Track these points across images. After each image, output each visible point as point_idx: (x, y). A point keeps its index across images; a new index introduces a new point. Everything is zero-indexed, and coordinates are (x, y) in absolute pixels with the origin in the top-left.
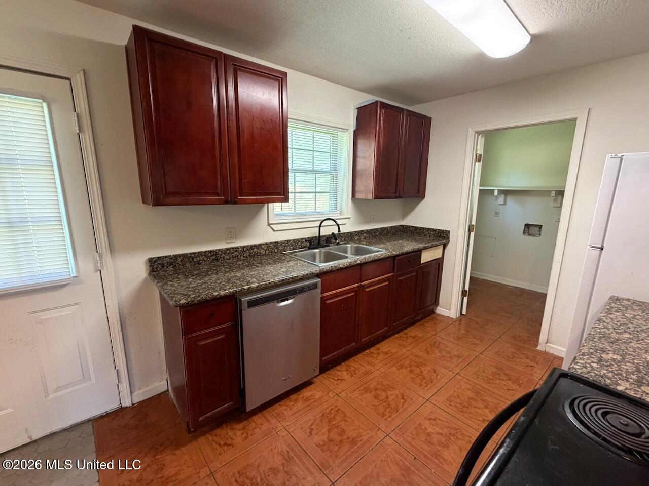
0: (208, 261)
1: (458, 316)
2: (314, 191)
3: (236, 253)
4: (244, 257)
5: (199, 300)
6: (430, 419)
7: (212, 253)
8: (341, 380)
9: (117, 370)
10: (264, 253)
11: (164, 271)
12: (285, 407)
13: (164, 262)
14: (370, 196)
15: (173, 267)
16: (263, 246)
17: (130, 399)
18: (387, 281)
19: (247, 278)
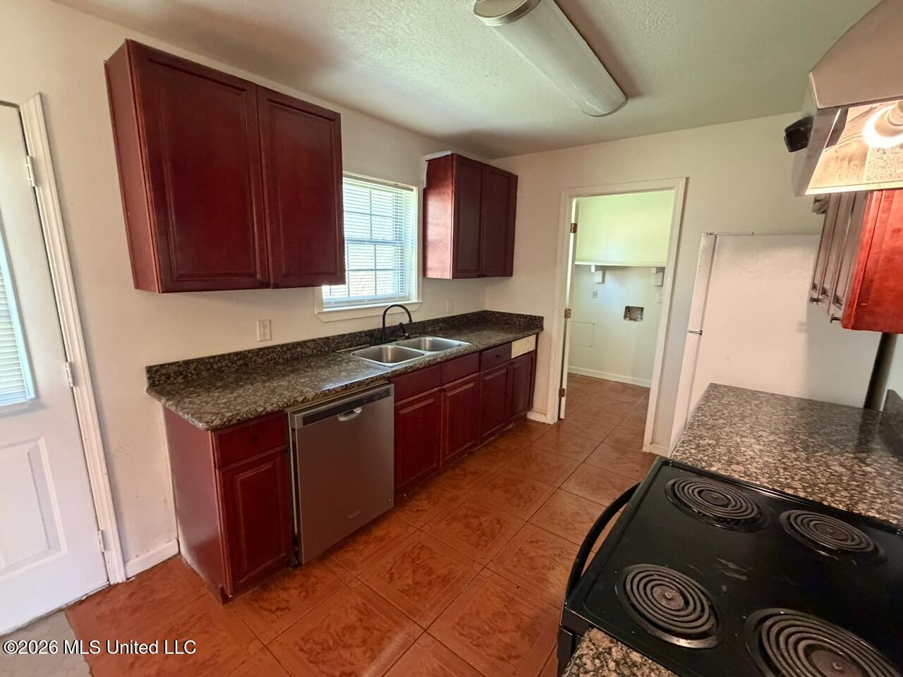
0: (234, 367)
1: (556, 421)
2: (373, 268)
3: (272, 355)
4: (283, 359)
5: (238, 420)
6: (532, 542)
7: (239, 356)
8: (422, 511)
9: (102, 532)
10: (311, 353)
11: (170, 384)
12: (353, 553)
13: (170, 372)
14: (448, 275)
15: (183, 378)
16: (309, 344)
17: (123, 571)
18: (472, 381)
19: (298, 387)
